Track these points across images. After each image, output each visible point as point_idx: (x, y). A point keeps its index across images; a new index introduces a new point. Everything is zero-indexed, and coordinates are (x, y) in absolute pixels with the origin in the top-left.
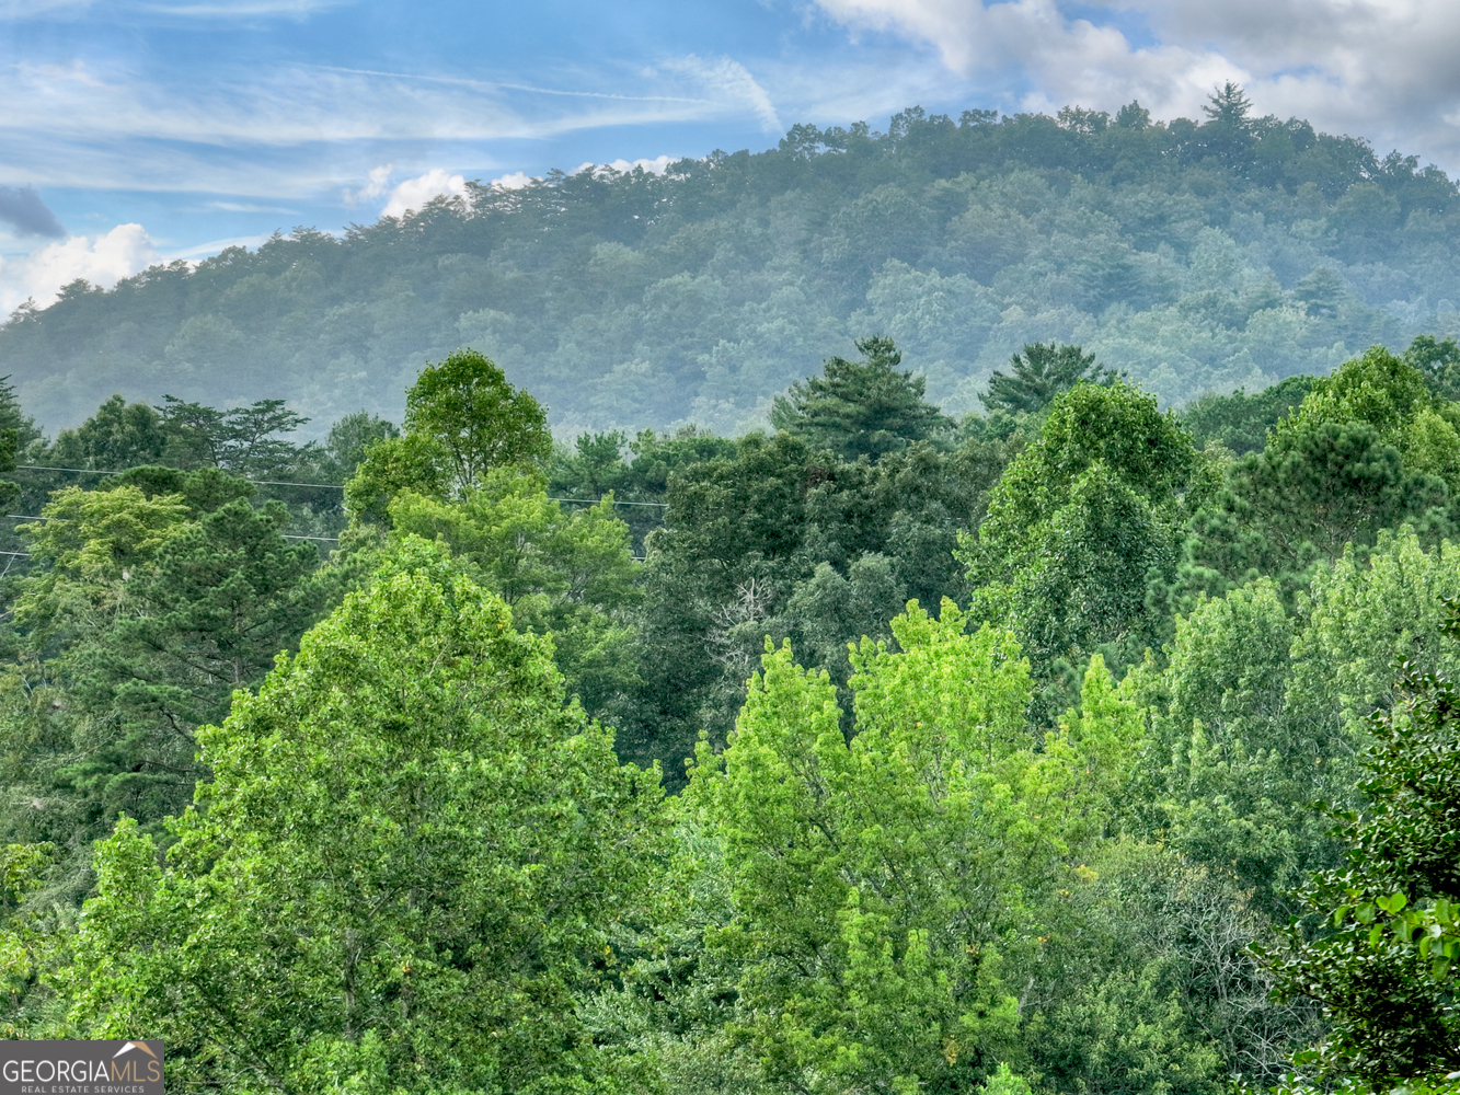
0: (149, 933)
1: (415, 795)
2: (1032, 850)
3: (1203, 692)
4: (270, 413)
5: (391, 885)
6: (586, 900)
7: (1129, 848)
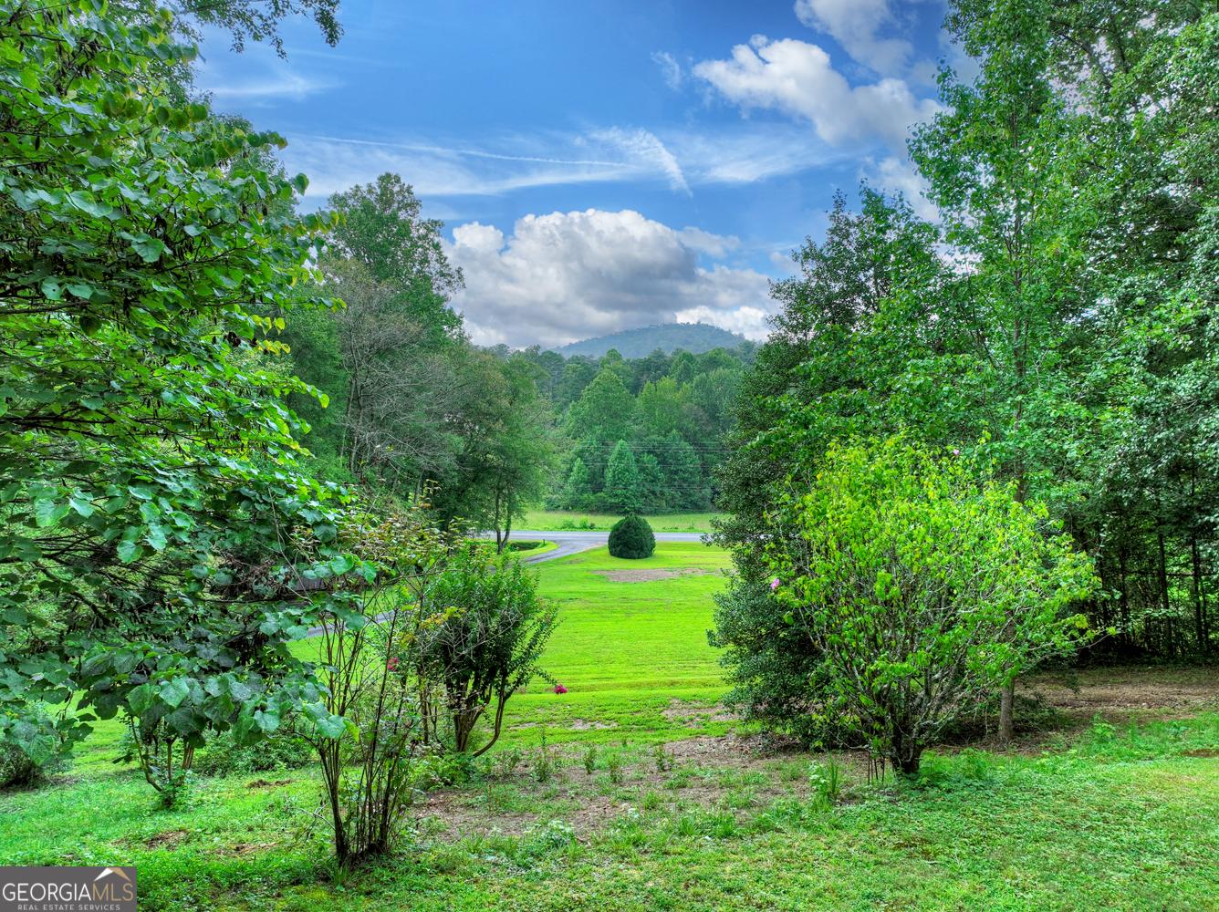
0: (576, 414)
1: (606, 398)
2: (677, 404)
3: (697, 387)
4: (592, 356)
5: (604, 408)
6: (626, 410)
7: (689, 404)
